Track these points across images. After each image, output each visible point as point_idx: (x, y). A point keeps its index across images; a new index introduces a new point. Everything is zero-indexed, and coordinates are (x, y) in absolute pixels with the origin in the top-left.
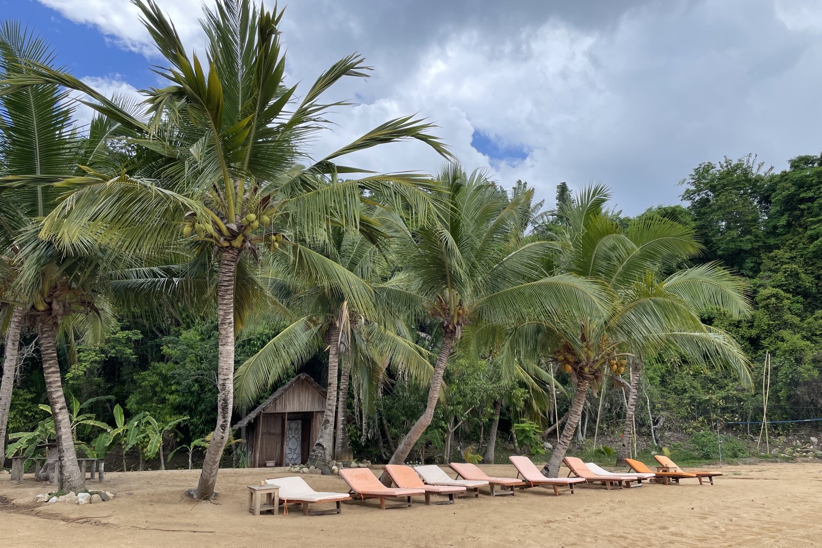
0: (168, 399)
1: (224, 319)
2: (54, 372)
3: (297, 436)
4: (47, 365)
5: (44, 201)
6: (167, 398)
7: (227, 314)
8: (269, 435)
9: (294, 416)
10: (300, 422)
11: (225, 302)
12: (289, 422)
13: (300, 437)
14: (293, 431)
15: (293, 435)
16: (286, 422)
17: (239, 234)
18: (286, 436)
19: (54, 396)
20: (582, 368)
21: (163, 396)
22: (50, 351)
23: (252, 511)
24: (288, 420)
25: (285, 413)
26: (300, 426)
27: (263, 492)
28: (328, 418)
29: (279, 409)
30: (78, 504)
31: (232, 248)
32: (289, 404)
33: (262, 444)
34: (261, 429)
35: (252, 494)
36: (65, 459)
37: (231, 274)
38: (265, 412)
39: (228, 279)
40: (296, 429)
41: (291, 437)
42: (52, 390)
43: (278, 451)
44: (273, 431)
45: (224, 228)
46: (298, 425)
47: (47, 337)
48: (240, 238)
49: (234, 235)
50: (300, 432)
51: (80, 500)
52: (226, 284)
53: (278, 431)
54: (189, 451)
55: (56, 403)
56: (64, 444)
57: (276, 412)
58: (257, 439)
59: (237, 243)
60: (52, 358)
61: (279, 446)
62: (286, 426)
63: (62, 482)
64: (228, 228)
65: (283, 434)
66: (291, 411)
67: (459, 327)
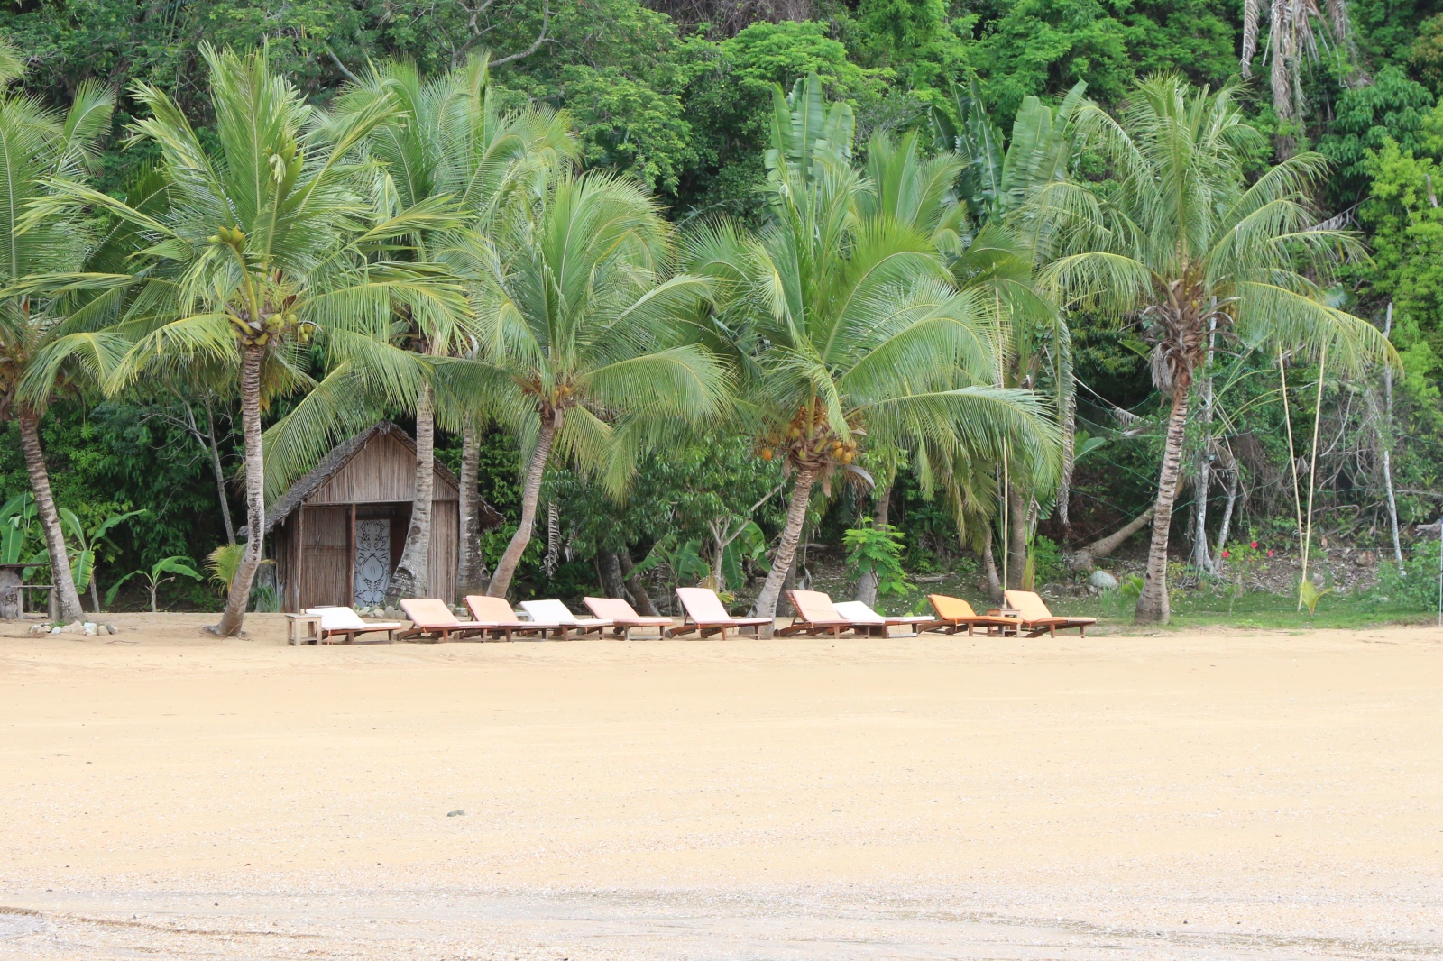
0: (76, 461)
1: (251, 426)
2: (42, 478)
3: (382, 552)
4: (34, 469)
5: (18, 265)
6: (73, 457)
7: (253, 420)
8: (321, 550)
9: (370, 512)
10: (386, 522)
11: (251, 407)
12: (360, 522)
13: (388, 556)
14: (372, 541)
15: (373, 550)
16: (354, 522)
17: (263, 333)
18: (356, 555)
19: (45, 507)
20: (795, 452)
21: (60, 452)
22: (35, 452)
23: (292, 643)
24: (358, 517)
25: (350, 505)
26: (386, 532)
27: (302, 621)
28: (419, 524)
29: (337, 498)
30: (86, 635)
31: (254, 345)
32: (359, 485)
33: (305, 570)
34: (302, 538)
35: (290, 623)
36: (63, 583)
37: (255, 375)
38: (308, 503)
39: (252, 381)
40: (379, 538)
41: (367, 554)
42: (43, 499)
43: (341, 584)
44: (327, 542)
45: (245, 326)
46: (380, 529)
47: (31, 434)
48: (265, 337)
49: (258, 334)
50: (387, 546)
51: (88, 630)
52: (250, 386)
53: (340, 542)
54: (149, 584)
55: (48, 515)
56: (61, 565)
57: (331, 502)
58: (294, 558)
59: (261, 341)
60: (39, 460)
61: (342, 575)
62: (356, 532)
63: (61, 610)
64: (251, 327)
65: (348, 548)
66: (363, 500)
67: (560, 411)
